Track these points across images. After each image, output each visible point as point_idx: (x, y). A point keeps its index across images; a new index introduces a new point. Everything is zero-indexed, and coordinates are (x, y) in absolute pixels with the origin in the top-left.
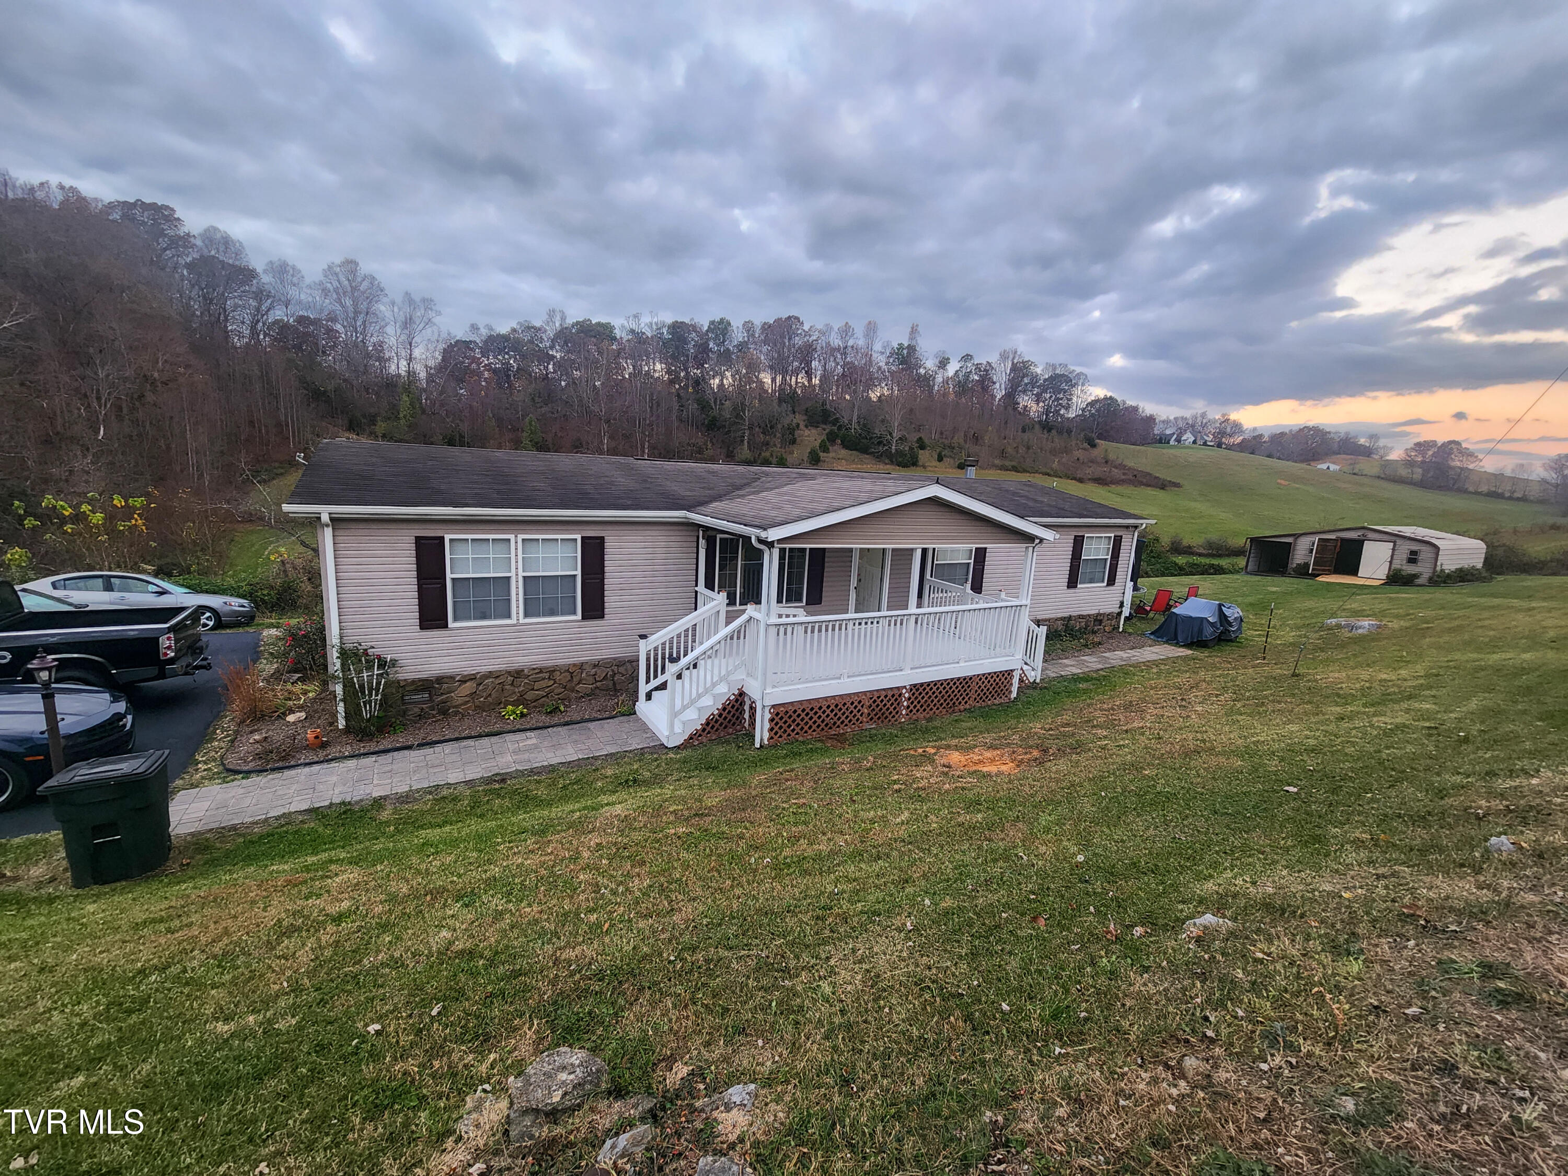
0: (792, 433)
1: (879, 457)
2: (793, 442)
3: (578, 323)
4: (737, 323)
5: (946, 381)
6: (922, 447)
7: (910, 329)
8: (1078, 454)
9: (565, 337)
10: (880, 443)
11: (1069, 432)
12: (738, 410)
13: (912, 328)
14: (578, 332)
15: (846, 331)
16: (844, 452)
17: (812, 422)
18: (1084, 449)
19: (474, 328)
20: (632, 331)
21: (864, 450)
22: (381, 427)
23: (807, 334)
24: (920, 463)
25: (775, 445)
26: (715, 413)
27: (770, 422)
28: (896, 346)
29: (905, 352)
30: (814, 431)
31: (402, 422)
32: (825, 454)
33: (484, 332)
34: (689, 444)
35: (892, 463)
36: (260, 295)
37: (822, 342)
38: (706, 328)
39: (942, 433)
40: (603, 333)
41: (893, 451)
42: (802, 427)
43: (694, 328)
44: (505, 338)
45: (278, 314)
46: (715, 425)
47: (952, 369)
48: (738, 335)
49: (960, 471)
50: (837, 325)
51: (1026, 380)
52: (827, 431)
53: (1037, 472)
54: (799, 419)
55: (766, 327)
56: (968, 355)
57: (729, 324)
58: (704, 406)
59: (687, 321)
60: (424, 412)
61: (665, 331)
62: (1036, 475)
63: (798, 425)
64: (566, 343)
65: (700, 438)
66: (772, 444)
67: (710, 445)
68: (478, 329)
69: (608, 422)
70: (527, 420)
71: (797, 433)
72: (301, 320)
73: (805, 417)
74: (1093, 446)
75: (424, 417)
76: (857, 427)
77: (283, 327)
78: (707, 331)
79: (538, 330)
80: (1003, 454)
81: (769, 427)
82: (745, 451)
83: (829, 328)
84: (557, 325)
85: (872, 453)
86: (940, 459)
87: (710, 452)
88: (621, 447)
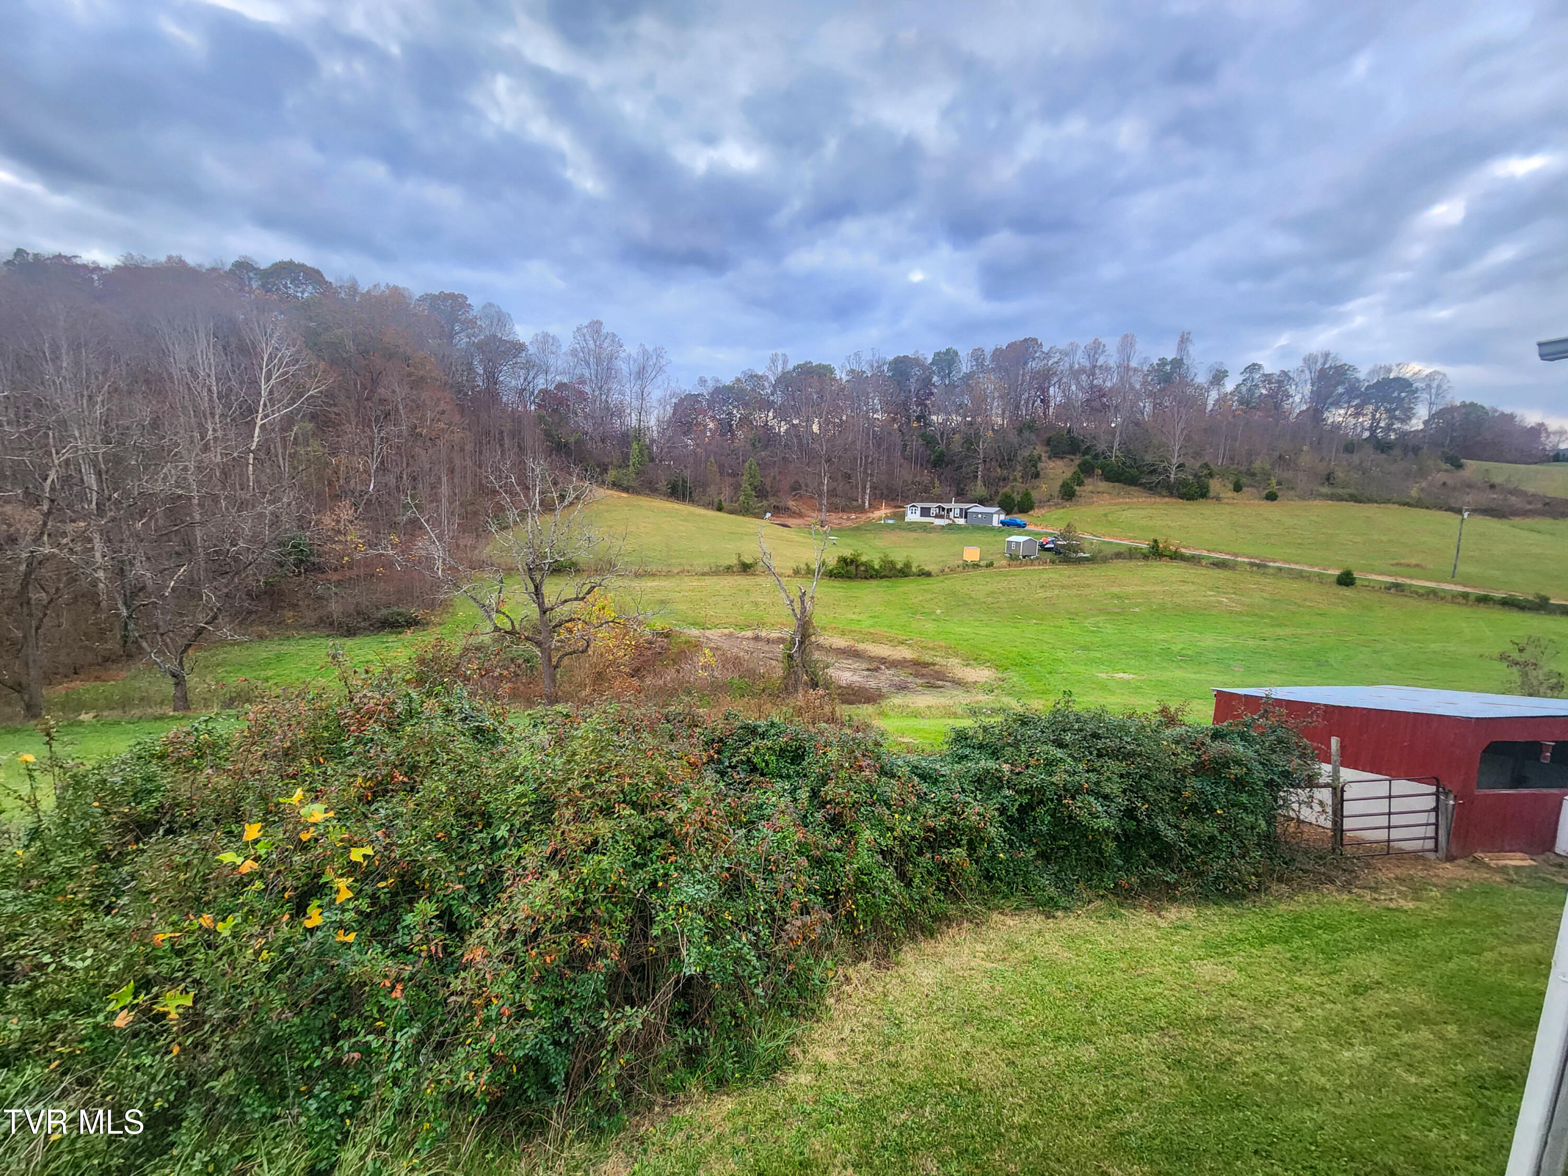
0: (1035, 466)
1: (1152, 489)
2: (1037, 476)
3: (799, 366)
4: (964, 353)
5: (1222, 399)
6: (1211, 475)
7: (1179, 339)
8: (1441, 477)
9: (785, 381)
10: (1152, 472)
11: (1416, 450)
12: (970, 442)
13: (1182, 337)
14: (799, 374)
15: (1096, 349)
16: (1103, 485)
17: (1056, 454)
18: (1447, 471)
19: (703, 381)
20: (852, 371)
21: (1132, 481)
22: (612, 475)
23: (1048, 355)
24: (1212, 494)
25: (1015, 480)
26: (942, 447)
27: (1009, 454)
28: (1156, 361)
29: (1168, 367)
30: (1060, 463)
31: (631, 468)
32: (1082, 488)
33: (711, 384)
34: (913, 483)
35: (1171, 495)
36: (529, 365)
37: (1064, 366)
38: (930, 361)
39: (1232, 459)
40: (822, 373)
41: (1172, 480)
42: (1043, 458)
43: (917, 362)
44: (730, 389)
45: (541, 383)
46: (942, 461)
47: (1229, 386)
48: (965, 366)
49: (1269, 502)
50: (1084, 342)
51: (1340, 390)
52: (1077, 462)
53: (1388, 501)
54: (1040, 450)
55: (998, 354)
56: (1254, 365)
57: (956, 353)
58: (929, 441)
59: (911, 354)
60: (652, 460)
61: (885, 368)
62: (1390, 505)
63: (1040, 458)
64: (787, 387)
65: (925, 477)
66: (1011, 478)
67: (937, 483)
68: (705, 381)
69: (829, 460)
70: (747, 465)
71: (1040, 465)
72: (561, 386)
73: (1046, 448)
74: (1459, 466)
75: (651, 465)
76: (1118, 454)
77: (545, 392)
78: (931, 364)
79: (760, 378)
80: (1329, 479)
81: (1006, 459)
82: (980, 489)
83: (1074, 348)
84: (780, 369)
85: (1141, 484)
86: (1238, 488)
87: (937, 491)
88: (840, 488)
